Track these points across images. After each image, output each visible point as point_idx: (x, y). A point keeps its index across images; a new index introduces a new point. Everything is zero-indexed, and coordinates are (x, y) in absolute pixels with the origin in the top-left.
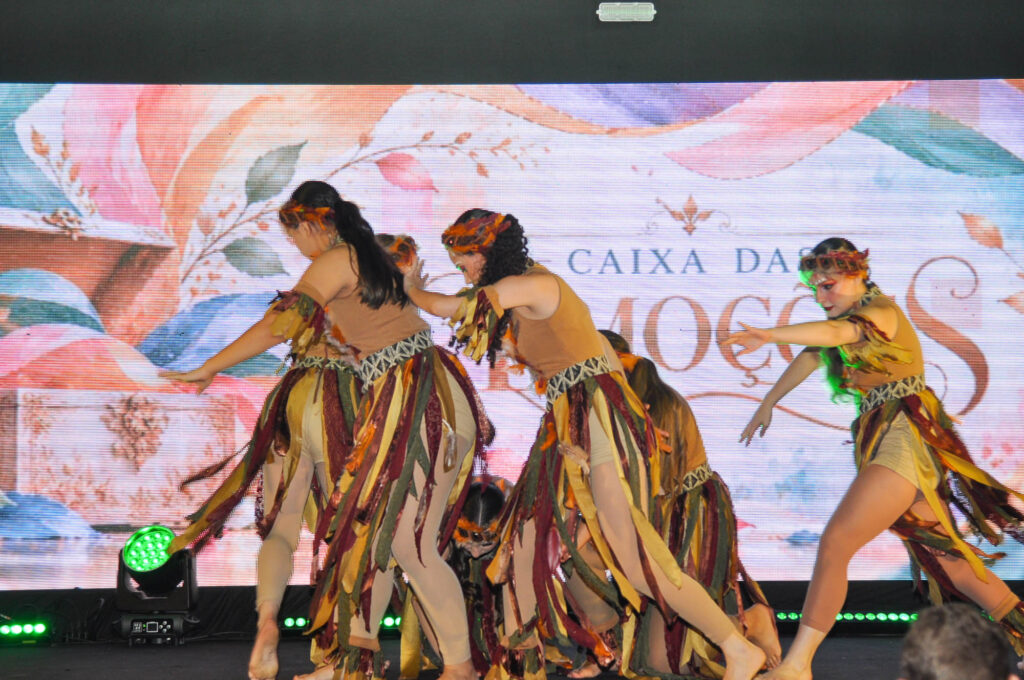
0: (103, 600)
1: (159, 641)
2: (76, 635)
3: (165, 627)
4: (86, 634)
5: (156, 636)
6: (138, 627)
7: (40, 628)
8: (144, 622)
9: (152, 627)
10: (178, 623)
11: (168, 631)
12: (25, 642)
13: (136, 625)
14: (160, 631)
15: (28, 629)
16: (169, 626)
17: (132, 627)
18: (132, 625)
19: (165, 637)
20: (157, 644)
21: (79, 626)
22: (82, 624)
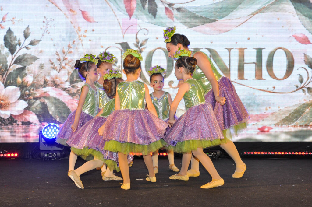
1: (53, 159)
2: (28, 157)
3: (54, 155)
4: (31, 156)
5: (51, 158)
6: (46, 155)
7: (16, 155)
8: (48, 153)
9: (50, 155)
10: (59, 154)
12: (11, 159)
13: (45, 154)
14: (53, 156)
15: (12, 155)
16: (56, 155)
17: (44, 155)
18: (44, 154)
19: (54, 158)
20: (52, 160)
21: (29, 154)
22: (30, 154)
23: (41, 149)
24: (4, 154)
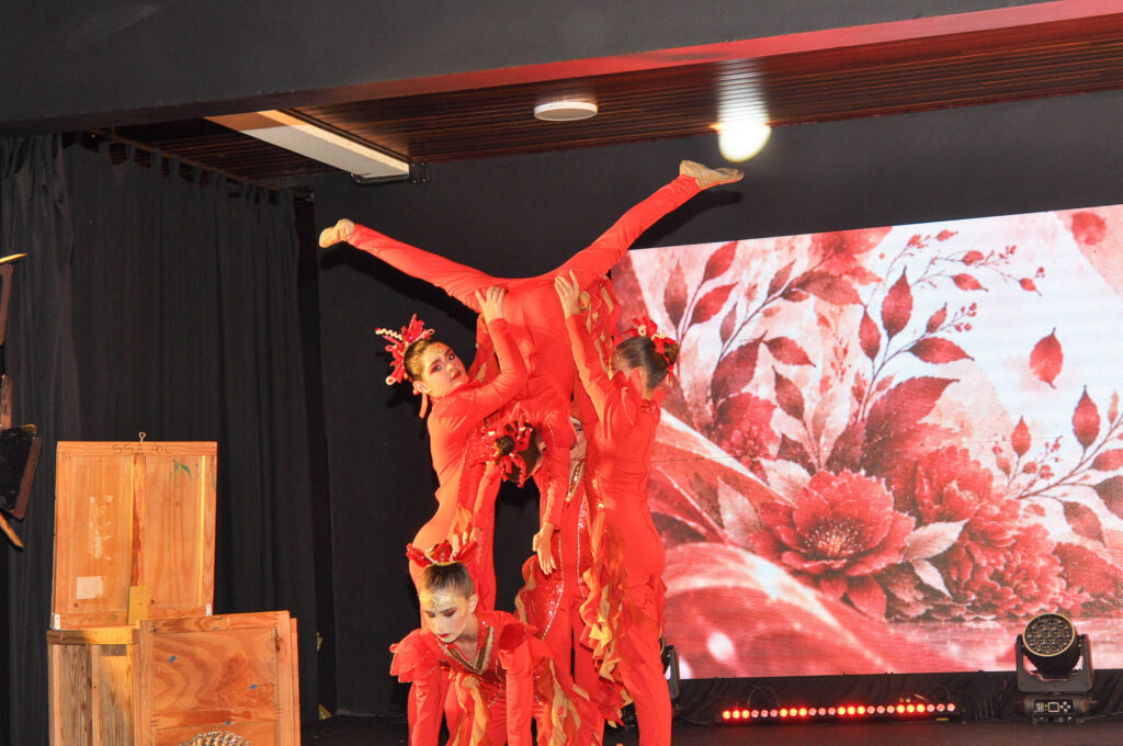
0: (1005, 682)
1: (1061, 720)
2: (984, 714)
3: (1065, 707)
4: (992, 712)
5: (1057, 716)
6: (1040, 707)
7: (951, 708)
8: (1045, 702)
9: (1053, 707)
10: (1077, 704)
11: (1069, 710)
12: (939, 719)
14: (1062, 710)
15: (941, 708)
16: (1069, 707)
17: (1035, 708)
18: (1035, 705)
19: (1065, 717)
20: (1059, 723)
21: (986, 705)
22: (988, 704)
23: (1022, 688)
24: (915, 706)
